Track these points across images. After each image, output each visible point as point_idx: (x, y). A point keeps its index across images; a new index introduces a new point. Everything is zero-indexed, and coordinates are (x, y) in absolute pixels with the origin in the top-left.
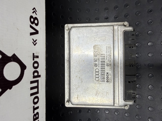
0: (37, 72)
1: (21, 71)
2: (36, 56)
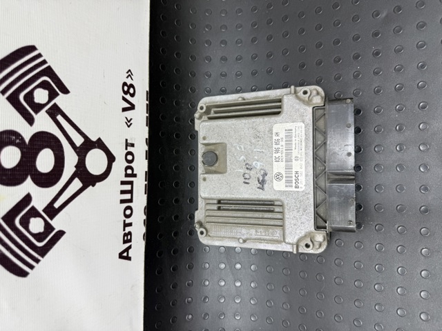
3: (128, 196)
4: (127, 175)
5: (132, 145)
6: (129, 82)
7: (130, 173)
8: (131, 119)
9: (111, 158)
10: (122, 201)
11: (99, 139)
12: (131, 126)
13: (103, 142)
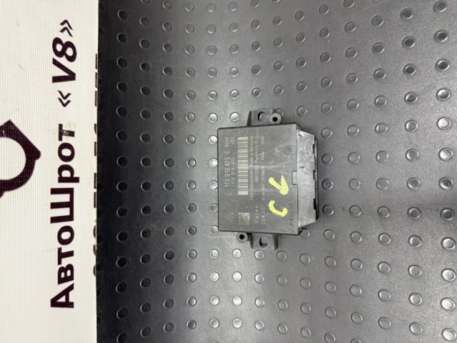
0: (70, 169)
1: (27, 161)
2: (68, 131)
3: (65, 212)
4: (61, 180)
5: (71, 134)
6: (65, 38)
7: (67, 176)
8: (69, 95)
9: (32, 154)
10: (54, 220)
11: (9, 123)
12: (69, 105)
13: (15, 128)
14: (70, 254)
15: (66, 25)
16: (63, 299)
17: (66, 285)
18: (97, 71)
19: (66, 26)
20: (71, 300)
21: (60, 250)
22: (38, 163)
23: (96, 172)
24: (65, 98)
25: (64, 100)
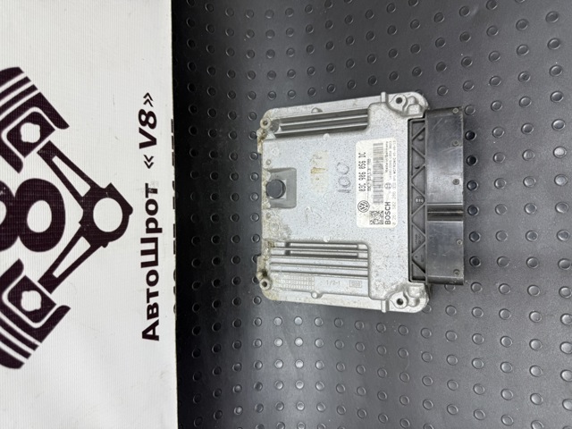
0: (155, 221)
1: (123, 216)
2: (152, 189)
3: (151, 258)
4: (149, 231)
5: (155, 191)
6: (147, 109)
7: (153, 228)
8: (152, 157)
9: (127, 210)
10: (144, 265)
11: (111, 186)
12: (152, 167)
13: (115, 189)
14: (156, 294)
15: (148, 97)
16: (151, 333)
17: (153, 321)
18: (172, 134)
19: (148, 99)
20: (157, 334)
21: (148, 290)
22: (131, 216)
23: (174, 222)
24: (149, 161)
25: (149, 162)
